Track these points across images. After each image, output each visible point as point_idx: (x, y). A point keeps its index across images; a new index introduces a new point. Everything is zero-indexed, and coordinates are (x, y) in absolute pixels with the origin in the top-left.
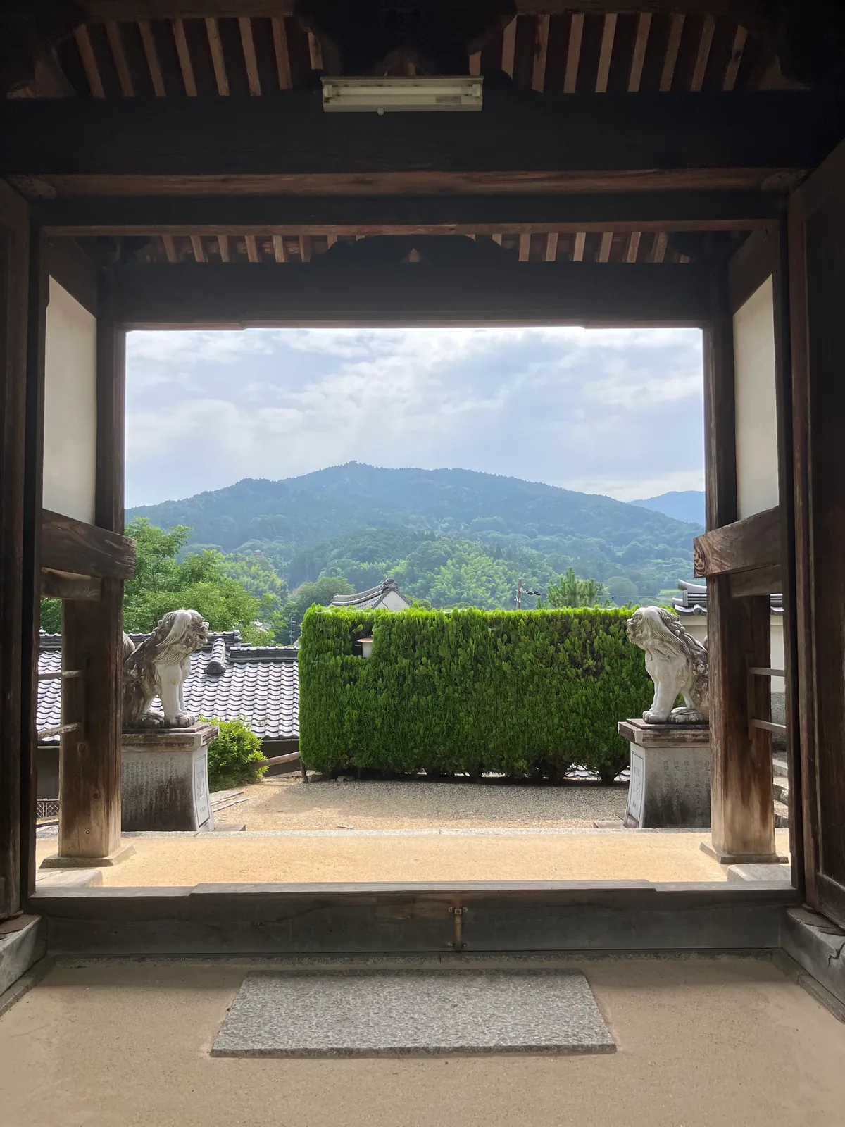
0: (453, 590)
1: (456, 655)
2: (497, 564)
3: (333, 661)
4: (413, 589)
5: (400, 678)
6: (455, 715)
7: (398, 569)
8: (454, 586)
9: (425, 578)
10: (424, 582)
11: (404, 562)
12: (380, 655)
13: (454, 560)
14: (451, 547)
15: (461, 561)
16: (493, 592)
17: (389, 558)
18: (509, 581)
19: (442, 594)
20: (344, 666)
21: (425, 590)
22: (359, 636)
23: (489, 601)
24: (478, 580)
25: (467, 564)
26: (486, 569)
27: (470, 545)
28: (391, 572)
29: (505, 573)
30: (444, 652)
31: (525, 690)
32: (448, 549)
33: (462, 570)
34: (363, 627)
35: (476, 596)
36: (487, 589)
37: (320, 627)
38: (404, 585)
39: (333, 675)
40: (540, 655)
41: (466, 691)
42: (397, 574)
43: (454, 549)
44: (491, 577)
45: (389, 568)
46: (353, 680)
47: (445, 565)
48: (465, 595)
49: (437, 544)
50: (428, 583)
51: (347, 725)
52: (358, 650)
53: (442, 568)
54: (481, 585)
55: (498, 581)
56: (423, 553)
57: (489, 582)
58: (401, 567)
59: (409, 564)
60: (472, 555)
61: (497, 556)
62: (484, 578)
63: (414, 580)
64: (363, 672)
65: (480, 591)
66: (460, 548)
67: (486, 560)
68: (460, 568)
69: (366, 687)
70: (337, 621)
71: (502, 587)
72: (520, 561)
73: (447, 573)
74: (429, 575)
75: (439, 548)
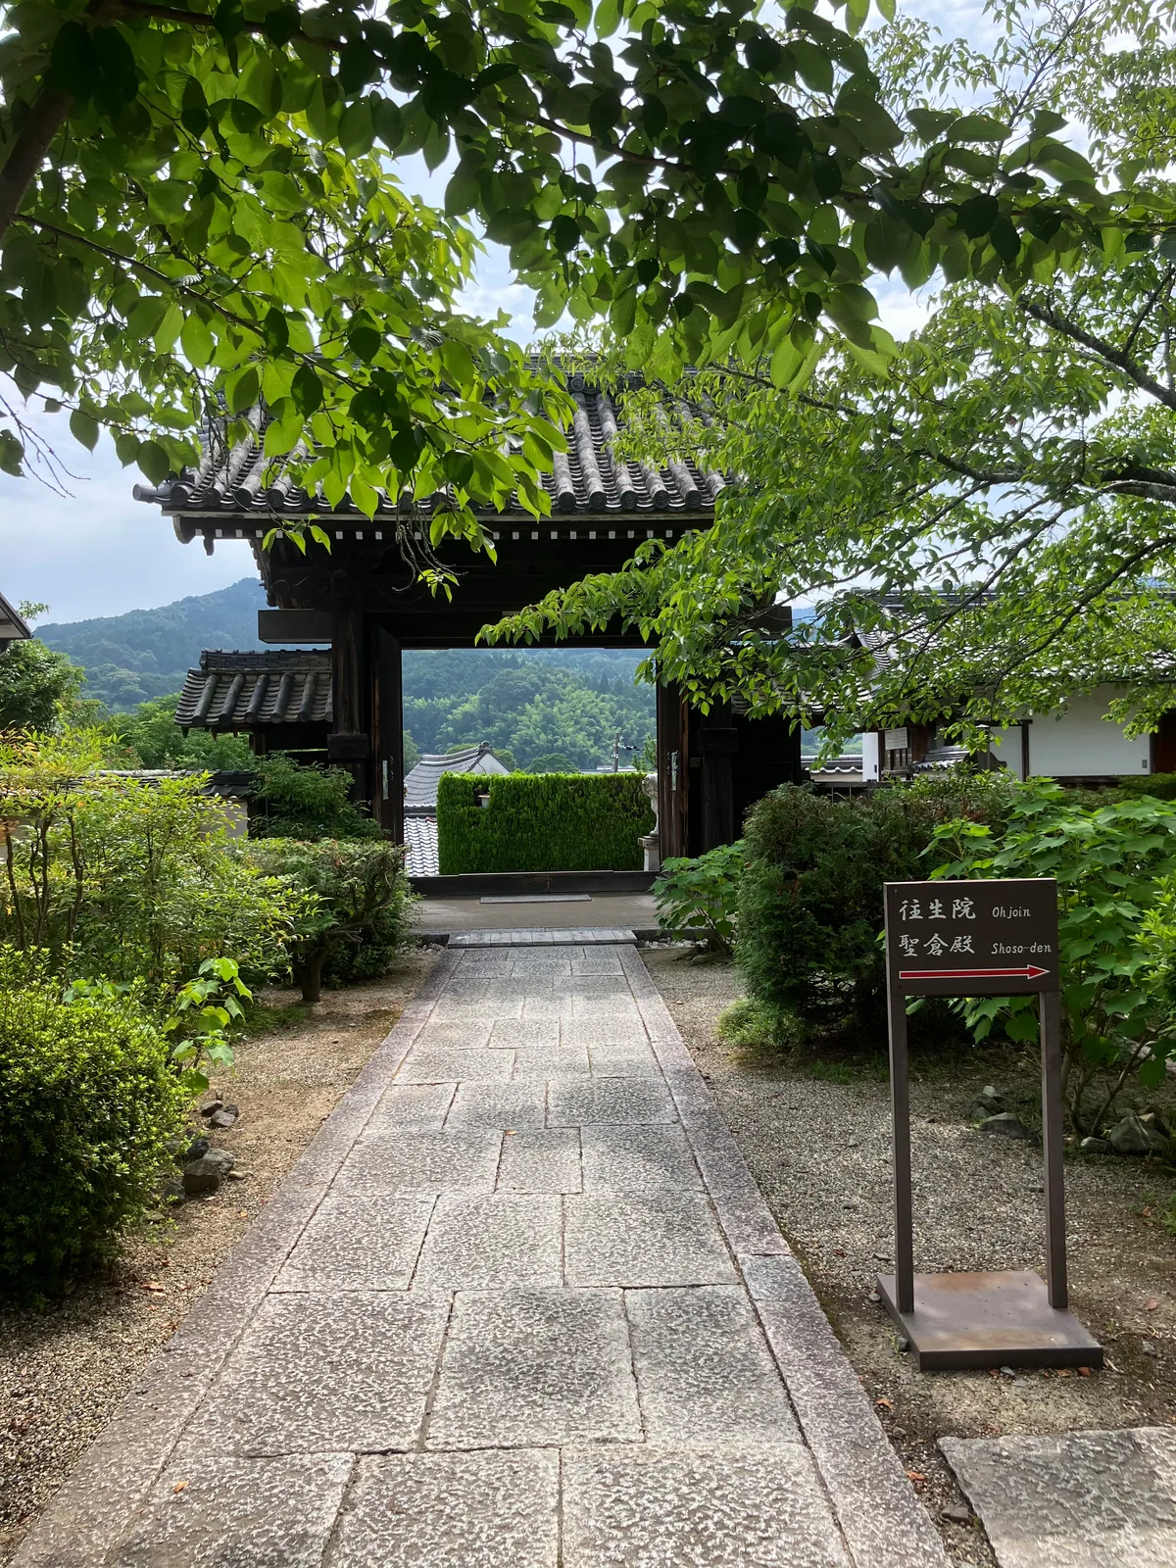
0: (542, 736)
1: (547, 805)
2: (603, 700)
3: (462, 810)
4: (488, 734)
5: (510, 821)
6: (547, 845)
7: (467, 707)
8: (544, 730)
9: (504, 720)
10: (503, 725)
11: (475, 698)
12: (495, 806)
13: (544, 696)
14: (539, 678)
15: (553, 697)
16: (597, 738)
17: (453, 692)
18: (619, 723)
19: (528, 742)
20: (470, 814)
21: (503, 738)
22: (478, 793)
23: (592, 751)
24: (576, 723)
25: (562, 701)
26: (588, 708)
27: (566, 675)
28: (458, 712)
29: (612, 713)
30: (539, 803)
31: (593, 827)
32: (536, 680)
33: (555, 709)
34: (482, 786)
35: (573, 745)
36: (589, 735)
37: (452, 786)
38: (476, 730)
39: (462, 820)
40: (603, 804)
41: (555, 829)
42: (465, 714)
43: (544, 680)
44: (594, 717)
45: (454, 706)
46: (476, 823)
47: (531, 702)
48: (559, 743)
49: (519, 673)
50: (509, 726)
51: (473, 854)
52: (478, 803)
53: (528, 706)
54: (581, 729)
55: (603, 723)
56: (502, 686)
57: (592, 725)
58: (471, 704)
59: (482, 701)
60: (569, 688)
61: (602, 688)
62: (585, 720)
63: (488, 722)
64: (483, 818)
65: (580, 737)
66: (553, 678)
67: (587, 695)
68: (552, 706)
69: (486, 828)
70: (464, 782)
71: (608, 731)
72: (634, 696)
73: (534, 713)
74: (510, 716)
75: (523, 679)
